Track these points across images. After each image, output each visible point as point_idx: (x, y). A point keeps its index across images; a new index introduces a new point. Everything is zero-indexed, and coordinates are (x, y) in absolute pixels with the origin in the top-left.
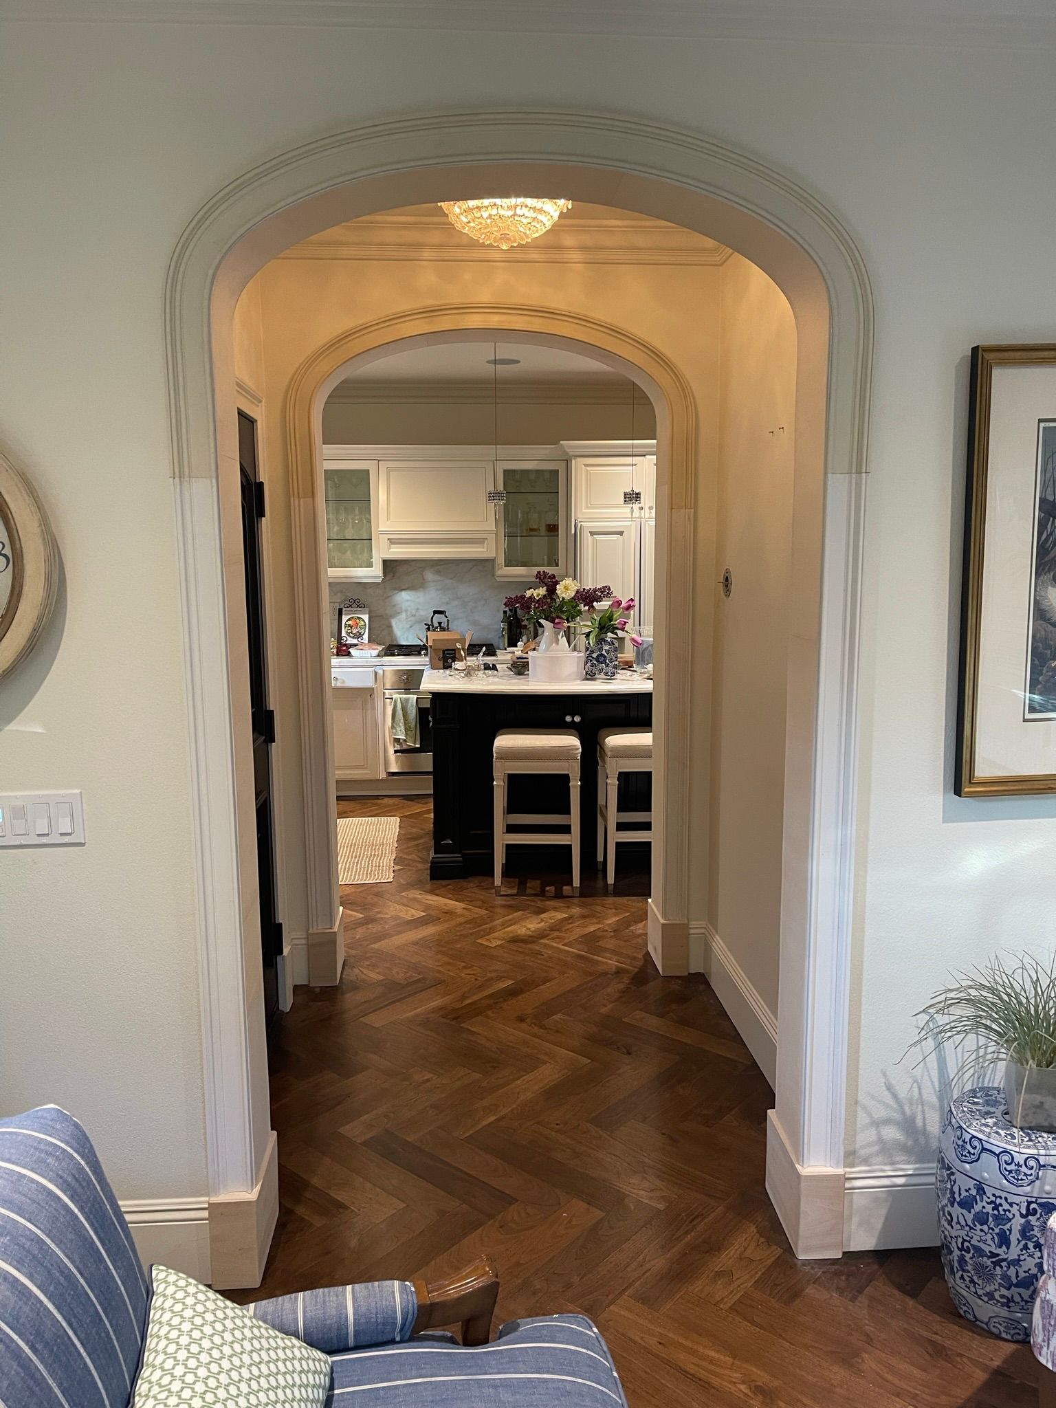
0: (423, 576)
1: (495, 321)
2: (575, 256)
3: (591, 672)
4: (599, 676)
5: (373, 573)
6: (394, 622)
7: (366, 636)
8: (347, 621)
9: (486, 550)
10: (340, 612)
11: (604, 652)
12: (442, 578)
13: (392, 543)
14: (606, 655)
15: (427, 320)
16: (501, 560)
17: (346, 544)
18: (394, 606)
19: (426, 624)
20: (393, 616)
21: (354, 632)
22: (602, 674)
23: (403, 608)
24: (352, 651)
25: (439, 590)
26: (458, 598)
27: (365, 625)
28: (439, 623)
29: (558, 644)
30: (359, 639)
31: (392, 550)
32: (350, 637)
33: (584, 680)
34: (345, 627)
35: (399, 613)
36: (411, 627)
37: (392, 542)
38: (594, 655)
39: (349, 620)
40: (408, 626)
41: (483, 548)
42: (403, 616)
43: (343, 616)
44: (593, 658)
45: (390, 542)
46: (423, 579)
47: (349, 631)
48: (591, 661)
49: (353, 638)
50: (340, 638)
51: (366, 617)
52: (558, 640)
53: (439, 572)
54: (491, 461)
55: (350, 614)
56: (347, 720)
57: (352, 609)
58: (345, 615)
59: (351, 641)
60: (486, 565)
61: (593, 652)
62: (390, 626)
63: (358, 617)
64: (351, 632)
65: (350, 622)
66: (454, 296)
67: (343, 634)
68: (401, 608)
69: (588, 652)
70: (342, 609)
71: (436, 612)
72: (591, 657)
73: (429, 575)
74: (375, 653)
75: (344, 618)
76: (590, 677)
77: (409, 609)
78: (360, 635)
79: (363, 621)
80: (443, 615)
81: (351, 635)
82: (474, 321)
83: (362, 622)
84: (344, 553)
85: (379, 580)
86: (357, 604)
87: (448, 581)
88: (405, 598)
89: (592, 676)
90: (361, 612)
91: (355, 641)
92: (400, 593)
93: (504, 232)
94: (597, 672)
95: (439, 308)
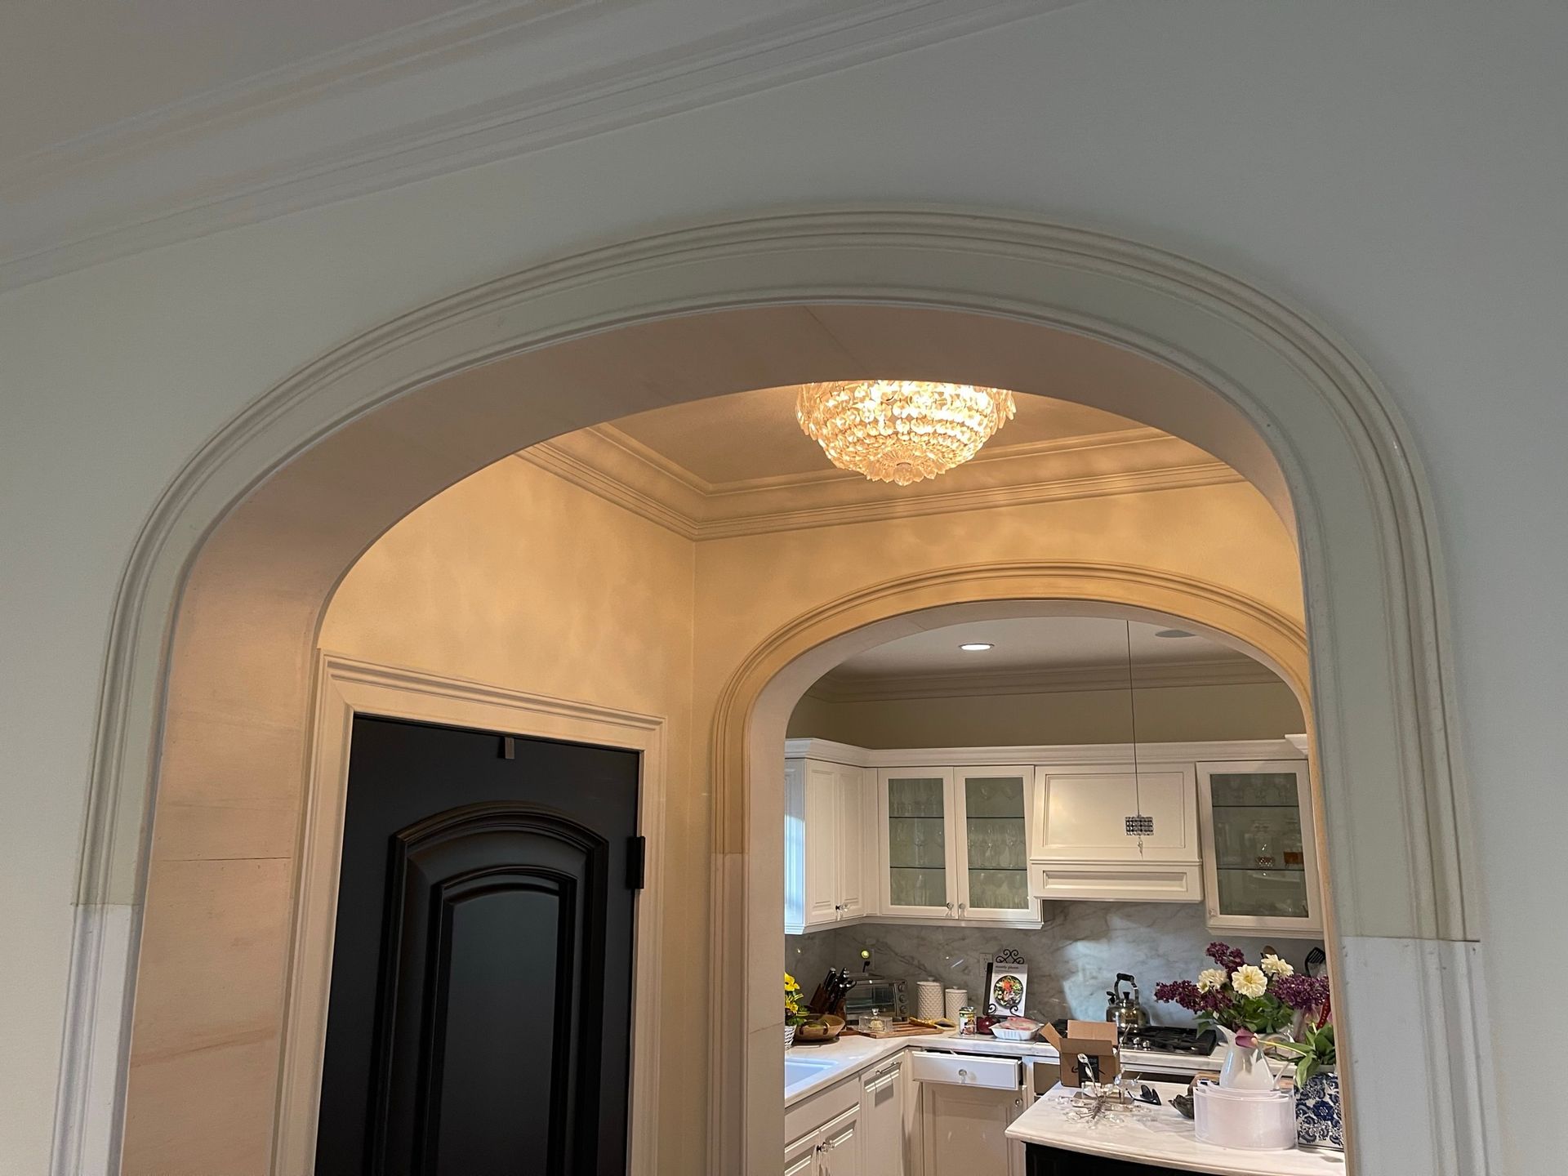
0: (1106, 921)
1: (1001, 588)
2: (1120, 483)
3: (1307, 1133)
4: (1323, 1143)
5: (1028, 917)
6: (1067, 985)
7: (1022, 1006)
8: (997, 982)
9: (1185, 889)
10: (990, 966)
11: (1327, 1099)
12: (1135, 926)
13: (1049, 877)
14: (1332, 1104)
15: (902, 595)
16: (1213, 902)
17: (1001, 875)
18: (1067, 962)
19: (1109, 993)
20: (1064, 977)
21: (1006, 999)
22: (1328, 1138)
23: (1080, 964)
24: (995, 1029)
25: (1129, 942)
26: (1159, 956)
27: (1022, 988)
28: (1124, 993)
29: (1249, 1071)
30: (1013, 1010)
31: (1048, 887)
32: (1000, 1005)
33: (1293, 1147)
34: (995, 991)
35: (1073, 973)
36: (1092, 994)
37: (1049, 875)
38: (1311, 1103)
39: (1000, 980)
40: (1088, 993)
41: (1182, 887)
42: (1080, 977)
43: (993, 975)
44: (1308, 1108)
45: (1047, 875)
46: (1107, 926)
47: (1000, 997)
48: (1305, 1113)
49: (1005, 1007)
50: (987, 1005)
51: (1023, 978)
52: (1251, 1064)
53: (1128, 917)
54: (1191, 762)
55: (1002, 972)
56: (984, 1136)
57: (1007, 965)
58: (996, 972)
59: (1002, 1011)
60: (1193, 912)
61: (1306, 1096)
62: (1061, 992)
63: (1013, 977)
64: (1002, 999)
65: (1001, 984)
66: (939, 558)
67: (992, 1000)
68: (1076, 966)
69: (1298, 1096)
70: (992, 964)
71: (1121, 977)
72: (1305, 1105)
73: (1116, 921)
74: (1026, 1035)
75: (995, 978)
76: (1305, 1142)
77: (1088, 967)
78: (1012, 1005)
79: (1020, 983)
80: (1129, 983)
81: (1002, 1002)
82: (969, 592)
83: (1018, 985)
84: (1000, 886)
85: (1039, 927)
86: (1013, 957)
87: (1142, 930)
88: (1082, 952)
89: (1308, 1141)
90: (1017, 970)
91: (1006, 1012)
92: (1074, 944)
93: (903, 461)
94: (1317, 1135)
95: (918, 577)
